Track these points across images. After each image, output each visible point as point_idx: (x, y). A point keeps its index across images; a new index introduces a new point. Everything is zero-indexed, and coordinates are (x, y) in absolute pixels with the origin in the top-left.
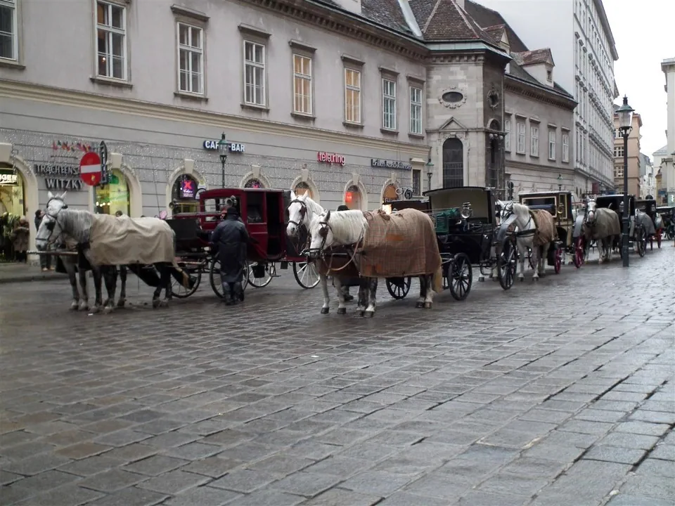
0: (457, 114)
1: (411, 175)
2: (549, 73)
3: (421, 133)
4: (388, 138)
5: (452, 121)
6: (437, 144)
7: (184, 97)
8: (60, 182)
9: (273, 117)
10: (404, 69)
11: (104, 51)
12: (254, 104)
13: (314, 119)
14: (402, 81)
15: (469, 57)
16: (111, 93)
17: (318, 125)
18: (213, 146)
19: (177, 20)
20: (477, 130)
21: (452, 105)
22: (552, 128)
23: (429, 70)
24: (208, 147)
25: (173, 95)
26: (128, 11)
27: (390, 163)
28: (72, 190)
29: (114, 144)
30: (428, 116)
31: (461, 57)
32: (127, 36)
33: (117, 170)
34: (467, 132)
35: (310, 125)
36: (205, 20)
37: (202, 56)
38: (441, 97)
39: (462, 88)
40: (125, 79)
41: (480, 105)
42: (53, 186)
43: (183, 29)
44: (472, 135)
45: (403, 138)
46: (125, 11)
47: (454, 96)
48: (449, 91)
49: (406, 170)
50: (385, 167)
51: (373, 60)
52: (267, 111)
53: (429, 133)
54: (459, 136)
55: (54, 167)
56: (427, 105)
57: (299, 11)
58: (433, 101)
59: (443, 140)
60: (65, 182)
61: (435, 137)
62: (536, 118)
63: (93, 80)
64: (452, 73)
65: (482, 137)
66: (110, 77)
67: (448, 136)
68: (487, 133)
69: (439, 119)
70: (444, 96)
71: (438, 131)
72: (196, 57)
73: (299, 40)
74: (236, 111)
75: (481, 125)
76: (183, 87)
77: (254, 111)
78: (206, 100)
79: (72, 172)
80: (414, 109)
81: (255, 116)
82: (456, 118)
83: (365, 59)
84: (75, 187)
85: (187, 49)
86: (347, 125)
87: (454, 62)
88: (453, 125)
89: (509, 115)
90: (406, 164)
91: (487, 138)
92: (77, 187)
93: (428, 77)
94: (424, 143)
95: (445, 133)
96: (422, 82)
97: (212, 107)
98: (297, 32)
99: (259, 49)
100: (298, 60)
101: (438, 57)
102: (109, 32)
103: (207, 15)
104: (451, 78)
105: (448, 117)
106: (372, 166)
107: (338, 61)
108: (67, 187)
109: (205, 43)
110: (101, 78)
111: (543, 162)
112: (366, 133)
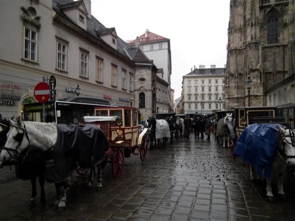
0: (143, 85)
1: (130, 103)
2: (163, 75)
3: (133, 90)
4: (124, 91)
5: (142, 87)
6: (137, 94)
7: (59, 71)
8: (5, 102)
9: (90, 81)
10: (128, 70)
11: (27, 48)
12: (84, 76)
13: (103, 83)
14: (128, 73)
15: (147, 67)
16: (30, 65)
17: (104, 85)
18: (69, 90)
19: (57, 41)
20: (149, 90)
21: (142, 82)
22: (163, 91)
23: (135, 71)
24: (67, 90)
25: (55, 70)
26: (38, 34)
27: (124, 100)
28: (11, 105)
29: (30, 87)
30: (134, 85)
31: (145, 67)
32: (38, 44)
33: (31, 97)
34: (146, 91)
35: (102, 85)
36: (67, 43)
37: (66, 56)
38: (138, 79)
39: (145, 77)
40: (36, 61)
41: (151, 83)
42: (2, 103)
43: (59, 45)
44: (148, 92)
45: (128, 92)
46: (37, 34)
47: (142, 80)
48: (141, 78)
49: (128, 102)
50: (123, 101)
51: (120, 65)
52: (88, 79)
53: (135, 90)
54: (144, 92)
55: (3, 95)
56: (134, 82)
57: (99, 45)
58: (136, 81)
59: (139, 93)
60: (8, 102)
61: (136, 92)
62: (160, 88)
63: (22, 60)
64: (142, 72)
65: (151, 92)
66: (29, 59)
67: (141, 92)
68: (152, 91)
69: (138, 86)
70: (140, 79)
71: (137, 90)
72: (64, 56)
73: (99, 55)
74: (77, 77)
75: (151, 89)
76: (59, 67)
77: (84, 78)
78: (67, 73)
79: (11, 97)
80: (131, 82)
81: (84, 80)
82: (143, 86)
83: (118, 65)
84: (12, 104)
85: (61, 52)
86: (112, 86)
87: (143, 68)
88: (142, 88)
89: (157, 88)
90: (128, 100)
91: (152, 93)
92: (13, 104)
93: (135, 73)
94: (133, 93)
95: (139, 91)
96: (133, 74)
97: (69, 75)
98: (98, 52)
99: (86, 57)
100: (98, 62)
101: (138, 67)
102: (30, 41)
103: (69, 41)
104: (141, 73)
105: (141, 86)
106: (119, 100)
107: (110, 65)
108: (8, 104)
109: (67, 51)
110: (26, 59)
111: (161, 101)
112: (118, 89)
